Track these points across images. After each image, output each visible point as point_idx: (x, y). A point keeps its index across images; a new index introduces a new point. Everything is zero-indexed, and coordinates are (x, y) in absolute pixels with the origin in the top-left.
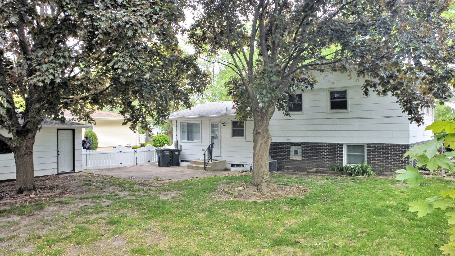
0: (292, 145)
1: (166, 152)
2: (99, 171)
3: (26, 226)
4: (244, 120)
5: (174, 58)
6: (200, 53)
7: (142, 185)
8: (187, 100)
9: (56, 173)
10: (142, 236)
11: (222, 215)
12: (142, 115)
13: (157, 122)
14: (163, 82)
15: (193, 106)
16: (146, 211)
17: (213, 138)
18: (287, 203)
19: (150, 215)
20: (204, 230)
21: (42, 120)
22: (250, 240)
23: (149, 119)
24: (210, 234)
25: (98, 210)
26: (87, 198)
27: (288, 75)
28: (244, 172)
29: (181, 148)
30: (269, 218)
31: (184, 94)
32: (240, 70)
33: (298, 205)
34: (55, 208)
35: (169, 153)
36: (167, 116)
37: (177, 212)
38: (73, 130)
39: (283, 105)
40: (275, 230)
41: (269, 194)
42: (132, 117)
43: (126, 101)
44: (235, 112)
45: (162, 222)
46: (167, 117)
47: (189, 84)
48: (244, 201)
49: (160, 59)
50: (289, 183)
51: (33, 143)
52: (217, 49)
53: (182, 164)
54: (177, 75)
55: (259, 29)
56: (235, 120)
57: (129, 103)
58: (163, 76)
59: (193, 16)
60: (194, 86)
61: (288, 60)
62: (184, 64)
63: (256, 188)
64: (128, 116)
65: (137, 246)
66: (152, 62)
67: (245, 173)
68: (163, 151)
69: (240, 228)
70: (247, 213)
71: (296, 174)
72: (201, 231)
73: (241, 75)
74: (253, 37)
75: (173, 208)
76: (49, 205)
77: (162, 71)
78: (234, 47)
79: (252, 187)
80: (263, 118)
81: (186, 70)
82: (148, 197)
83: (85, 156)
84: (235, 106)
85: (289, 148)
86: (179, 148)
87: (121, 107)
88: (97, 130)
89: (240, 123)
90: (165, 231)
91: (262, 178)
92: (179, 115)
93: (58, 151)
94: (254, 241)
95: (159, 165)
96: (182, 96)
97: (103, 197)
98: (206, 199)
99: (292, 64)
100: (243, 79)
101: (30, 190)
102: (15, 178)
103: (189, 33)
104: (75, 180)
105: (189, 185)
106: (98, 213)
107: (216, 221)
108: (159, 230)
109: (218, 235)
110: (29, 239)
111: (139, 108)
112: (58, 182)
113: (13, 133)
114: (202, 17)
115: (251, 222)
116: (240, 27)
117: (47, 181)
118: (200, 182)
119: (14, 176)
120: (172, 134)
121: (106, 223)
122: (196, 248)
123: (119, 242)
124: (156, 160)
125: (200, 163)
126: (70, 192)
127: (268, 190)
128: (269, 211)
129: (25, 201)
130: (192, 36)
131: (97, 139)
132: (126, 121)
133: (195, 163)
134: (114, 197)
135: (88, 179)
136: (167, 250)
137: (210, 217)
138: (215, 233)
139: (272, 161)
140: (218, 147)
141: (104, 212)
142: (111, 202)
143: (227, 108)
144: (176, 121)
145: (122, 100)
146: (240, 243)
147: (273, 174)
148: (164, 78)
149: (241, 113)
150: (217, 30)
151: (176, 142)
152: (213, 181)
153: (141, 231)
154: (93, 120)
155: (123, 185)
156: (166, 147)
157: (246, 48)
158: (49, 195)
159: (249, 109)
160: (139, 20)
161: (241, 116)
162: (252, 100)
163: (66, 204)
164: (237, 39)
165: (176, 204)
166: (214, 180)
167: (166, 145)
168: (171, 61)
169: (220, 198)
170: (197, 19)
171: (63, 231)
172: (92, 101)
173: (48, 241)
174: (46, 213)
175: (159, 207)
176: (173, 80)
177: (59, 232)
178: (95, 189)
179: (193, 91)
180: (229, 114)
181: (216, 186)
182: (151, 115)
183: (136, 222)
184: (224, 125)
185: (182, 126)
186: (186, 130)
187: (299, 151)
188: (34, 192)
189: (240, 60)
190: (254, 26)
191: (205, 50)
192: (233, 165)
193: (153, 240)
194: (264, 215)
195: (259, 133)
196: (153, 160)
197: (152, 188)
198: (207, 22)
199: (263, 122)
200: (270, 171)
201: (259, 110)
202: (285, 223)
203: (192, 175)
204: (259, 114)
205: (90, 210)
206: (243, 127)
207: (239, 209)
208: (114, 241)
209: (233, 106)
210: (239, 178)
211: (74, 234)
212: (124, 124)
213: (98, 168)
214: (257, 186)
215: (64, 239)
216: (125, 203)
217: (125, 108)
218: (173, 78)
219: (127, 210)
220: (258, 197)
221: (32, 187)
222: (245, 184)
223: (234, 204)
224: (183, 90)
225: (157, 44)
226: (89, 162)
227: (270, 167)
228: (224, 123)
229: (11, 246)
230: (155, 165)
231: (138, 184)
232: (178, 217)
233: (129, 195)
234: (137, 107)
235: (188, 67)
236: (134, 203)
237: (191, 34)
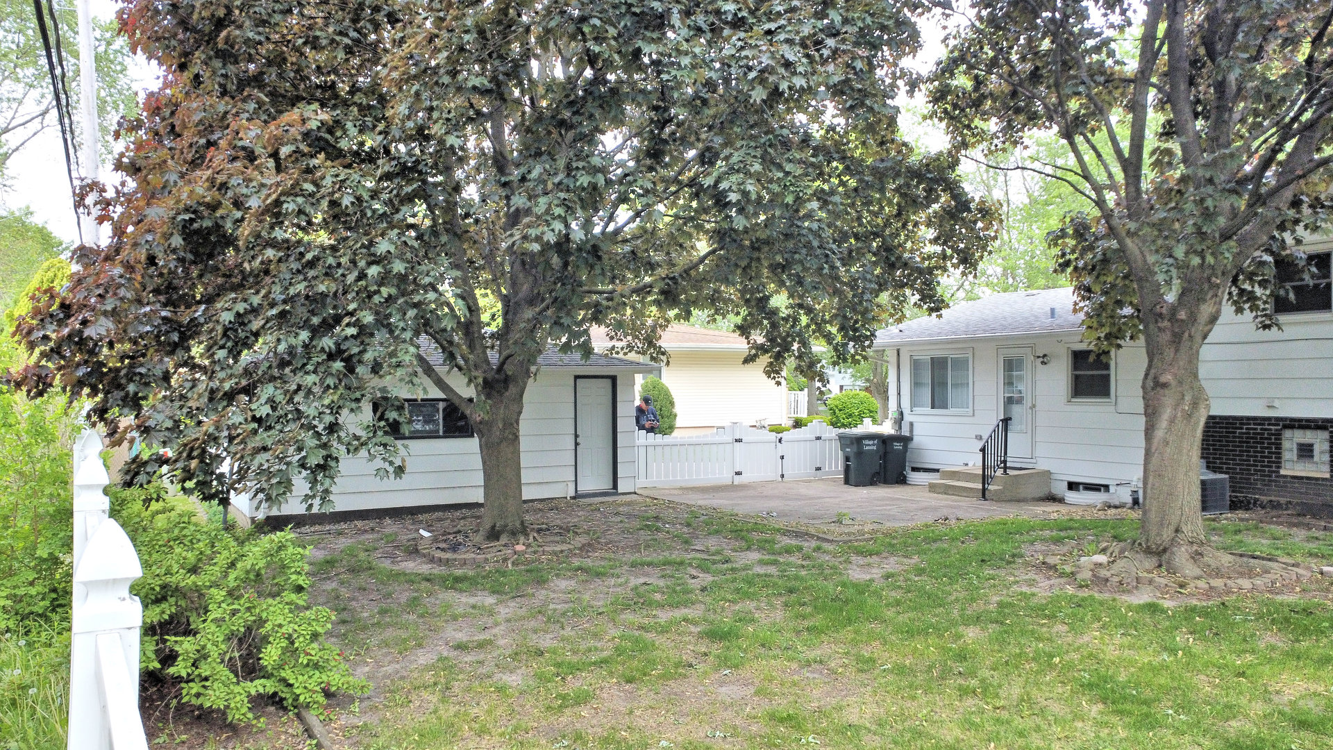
0: (1285, 427)
1: (867, 442)
2: (680, 492)
3: (508, 621)
4: (1111, 344)
5: (889, 164)
6: (965, 145)
7: (798, 535)
8: (931, 289)
9: (572, 493)
10: (796, 678)
11: (1039, 639)
12: (800, 334)
13: (839, 357)
14: (857, 237)
15: (948, 306)
16: (809, 610)
17: (1009, 401)
18: (1273, 621)
19: (819, 620)
20: (983, 681)
21: (540, 352)
22: (1138, 726)
23: (819, 347)
24: (1002, 693)
25: (678, 597)
26: (649, 564)
27: (1274, 192)
28: (1109, 507)
29: (911, 431)
30: (1206, 665)
31: (920, 271)
32: (1097, 188)
33: (1322, 632)
34: (572, 584)
35: (878, 445)
36: (867, 338)
37: (900, 618)
38: (614, 379)
39: (1252, 292)
40: (1228, 706)
41: (1202, 584)
42: (772, 340)
43: (752, 294)
44: (1082, 324)
45: (854, 643)
46: (867, 343)
47: (935, 241)
48: (1114, 600)
49: (847, 168)
50: (1279, 552)
51: (520, 413)
52: (1022, 130)
53: (915, 477)
54: (899, 214)
55: (1165, 49)
56: (1083, 347)
57: (761, 300)
58: (859, 218)
59: (943, 34)
60: (951, 247)
61: (1273, 141)
62: (919, 183)
63: (1154, 561)
64: (759, 338)
65: (782, 705)
66: (824, 181)
67: (1113, 511)
68: (859, 440)
69: (1102, 684)
70: (1126, 640)
71: (1308, 527)
72: (974, 683)
73: (1100, 203)
74: (1141, 78)
75: (887, 605)
76: (557, 575)
77: (853, 205)
78: (1076, 117)
79: (1141, 556)
80: (1177, 339)
81: (926, 198)
82: (813, 571)
83: (642, 451)
84: (1082, 304)
85: (1278, 435)
86: (905, 432)
87: (738, 314)
88: (673, 380)
89: (1099, 355)
90: (862, 671)
91: (1177, 531)
92: (906, 333)
93: (576, 436)
94: (1154, 735)
95: (847, 481)
96: (916, 279)
97: (690, 565)
98: (987, 584)
99: (1290, 155)
100: (1107, 215)
101: (513, 534)
102: (481, 500)
103: (931, 87)
104: (617, 514)
105: (935, 541)
106: (676, 606)
107: (1020, 655)
108: (845, 666)
109: (1026, 699)
110: (516, 654)
111: (789, 316)
112: (577, 517)
113: (476, 387)
114: (971, 35)
115: (1141, 669)
116: (1097, 49)
117: (551, 514)
118: (968, 533)
119: (478, 496)
120: (886, 391)
121: (701, 636)
122: (957, 732)
123: (735, 688)
124: (837, 466)
125: (969, 477)
126: (607, 544)
127: (1198, 572)
128: (1204, 639)
129: (505, 560)
130: (938, 97)
131: (672, 404)
132: (753, 351)
133: (954, 475)
134: (720, 566)
135: (651, 513)
136: (868, 725)
137: (1003, 643)
138: (1016, 691)
139: (1211, 476)
140: (1024, 427)
141: (693, 604)
142: (711, 579)
143: (1053, 310)
144: (898, 351)
145: (743, 292)
146: (1104, 733)
147: (1214, 520)
148: (861, 225)
149: (1102, 325)
150: (1019, 68)
151: (896, 415)
152: (1009, 532)
153: (794, 666)
154: (663, 354)
155: (744, 533)
156: (867, 427)
157: (1118, 116)
158: (558, 548)
159: (1127, 311)
160: (783, 56)
161: (1102, 335)
162: (1140, 280)
163: (598, 575)
164: (1088, 88)
165: (897, 595)
166: (1013, 528)
167: (867, 421)
168: (880, 175)
169: (1031, 582)
170: (956, 42)
171: (592, 643)
172: (662, 298)
173: (558, 665)
174: (552, 595)
175: (846, 602)
176: (887, 232)
177: (583, 646)
178: (669, 543)
179: (949, 264)
180: (1061, 326)
181: (1019, 547)
182: (824, 336)
183: (780, 640)
184: (1043, 363)
185: (916, 365)
186: (927, 379)
187: (1317, 449)
188: (522, 539)
189: (1099, 156)
190: (1148, 39)
191: (981, 136)
192: (1072, 486)
193: (828, 694)
194: (1188, 651)
195: (1165, 385)
196: (830, 467)
197: (826, 546)
198: (986, 49)
199: (1177, 350)
200: (1204, 509)
201: (1164, 311)
202: (1270, 689)
203: (945, 512)
204: (1166, 324)
205: (658, 596)
206: (1107, 367)
207: (1097, 625)
208: (722, 684)
209: (1076, 304)
210: (1097, 527)
211: (619, 655)
212: (749, 360)
213: (678, 485)
214: (1160, 554)
215: (594, 663)
216: (750, 583)
217: (750, 314)
218: (887, 224)
219: (754, 604)
220: (1164, 590)
221: (518, 524)
222: (1116, 547)
223: (1079, 606)
224: (918, 259)
225: (838, 129)
226: (653, 467)
227: (1203, 496)
228: (1045, 356)
229: (481, 663)
230: (834, 480)
231: (786, 533)
232: (902, 633)
233: (762, 563)
234: (784, 312)
235: (929, 191)
236: (775, 584)
237: (938, 90)
